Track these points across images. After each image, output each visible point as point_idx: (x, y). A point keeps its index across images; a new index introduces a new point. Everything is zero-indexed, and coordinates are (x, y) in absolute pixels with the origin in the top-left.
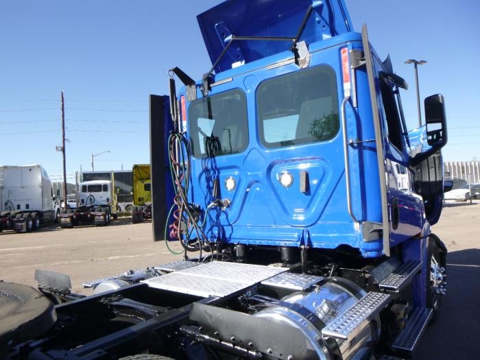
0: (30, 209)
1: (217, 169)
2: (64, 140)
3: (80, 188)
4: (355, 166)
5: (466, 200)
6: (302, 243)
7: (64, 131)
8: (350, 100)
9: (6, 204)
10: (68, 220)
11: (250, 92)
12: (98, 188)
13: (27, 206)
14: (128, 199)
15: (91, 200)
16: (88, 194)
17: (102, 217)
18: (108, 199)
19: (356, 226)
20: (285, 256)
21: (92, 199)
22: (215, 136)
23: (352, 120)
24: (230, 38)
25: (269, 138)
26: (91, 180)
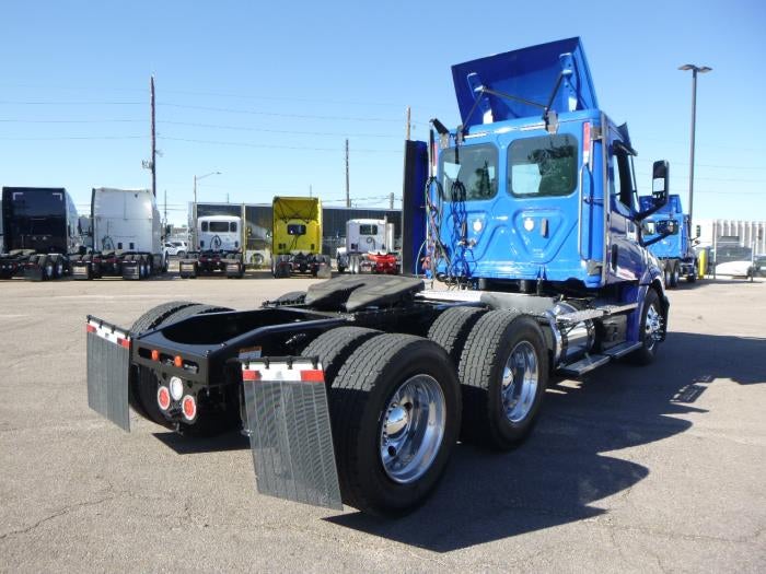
0: (135, 250)
1: (464, 213)
2: (154, 151)
3: (199, 225)
4: (587, 217)
5: (746, 277)
6: (539, 276)
7: (154, 139)
8: (587, 165)
9: (104, 241)
10: (191, 267)
11: (503, 148)
12: (223, 227)
13: (132, 246)
14: (256, 245)
15: (216, 242)
16: (209, 233)
17: (236, 267)
18: (236, 244)
19: (583, 263)
20: (523, 288)
21: (218, 242)
22: (460, 180)
23: (588, 181)
24: (480, 88)
25: (517, 189)
26: (209, 215)
